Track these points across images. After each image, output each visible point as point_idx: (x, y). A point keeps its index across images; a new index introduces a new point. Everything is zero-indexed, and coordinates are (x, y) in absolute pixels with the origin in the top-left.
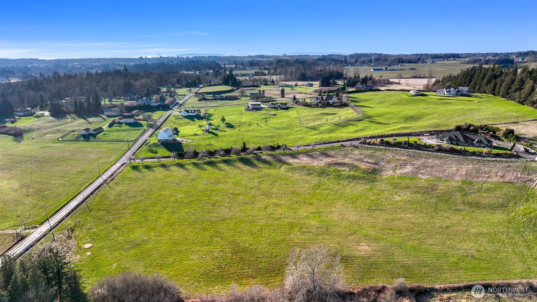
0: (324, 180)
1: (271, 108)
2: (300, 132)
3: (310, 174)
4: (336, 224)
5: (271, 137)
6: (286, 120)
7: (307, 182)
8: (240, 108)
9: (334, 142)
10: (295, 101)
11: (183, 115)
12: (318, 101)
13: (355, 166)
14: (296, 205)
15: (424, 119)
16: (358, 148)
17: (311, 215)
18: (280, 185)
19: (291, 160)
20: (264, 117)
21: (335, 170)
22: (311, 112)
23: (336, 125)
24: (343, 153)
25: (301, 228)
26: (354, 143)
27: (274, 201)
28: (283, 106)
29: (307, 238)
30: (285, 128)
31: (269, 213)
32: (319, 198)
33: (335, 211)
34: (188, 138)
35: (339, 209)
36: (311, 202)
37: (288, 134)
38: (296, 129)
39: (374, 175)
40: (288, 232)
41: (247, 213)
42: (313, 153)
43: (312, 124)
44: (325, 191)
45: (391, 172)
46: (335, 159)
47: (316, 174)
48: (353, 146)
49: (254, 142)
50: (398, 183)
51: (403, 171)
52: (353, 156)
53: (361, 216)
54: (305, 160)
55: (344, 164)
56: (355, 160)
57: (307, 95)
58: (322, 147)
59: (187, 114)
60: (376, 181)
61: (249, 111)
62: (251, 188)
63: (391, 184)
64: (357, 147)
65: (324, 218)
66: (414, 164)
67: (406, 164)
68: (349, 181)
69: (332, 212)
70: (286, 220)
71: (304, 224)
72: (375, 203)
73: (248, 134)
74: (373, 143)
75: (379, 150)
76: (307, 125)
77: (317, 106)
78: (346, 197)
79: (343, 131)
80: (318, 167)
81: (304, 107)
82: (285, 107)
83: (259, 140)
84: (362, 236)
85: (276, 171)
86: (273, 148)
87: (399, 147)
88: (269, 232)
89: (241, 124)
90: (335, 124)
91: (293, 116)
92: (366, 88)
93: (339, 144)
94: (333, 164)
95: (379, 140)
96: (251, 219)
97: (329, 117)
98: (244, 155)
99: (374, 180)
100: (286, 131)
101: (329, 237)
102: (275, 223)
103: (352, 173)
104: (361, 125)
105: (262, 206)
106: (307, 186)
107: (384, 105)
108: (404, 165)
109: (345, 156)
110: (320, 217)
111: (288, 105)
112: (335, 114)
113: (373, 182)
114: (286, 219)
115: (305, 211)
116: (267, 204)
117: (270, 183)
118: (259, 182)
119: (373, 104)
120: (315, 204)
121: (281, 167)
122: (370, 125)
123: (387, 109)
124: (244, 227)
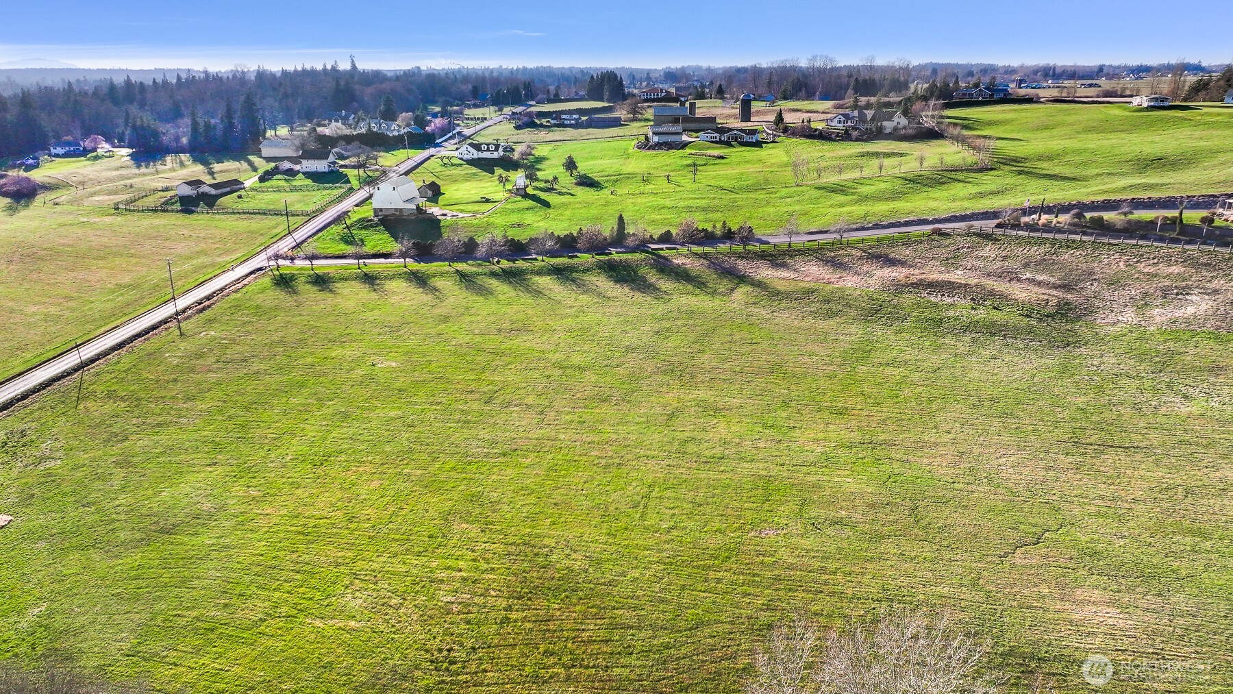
0: (883, 333)
1: (712, 142)
2: (795, 199)
3: (831, 314)
4: (949, 494)
5: (704, 210)
6: (752, 168)
7: (823, 338)
8: (624, 144)
9: (907, 224)
10: (781, 126)
11: (465, 157)
12: (849, 124)
13: (992, 293)
14: (784, 415)
15: (1206, 164)
16: (996, 240)
17: (844, 455)
18: (727, 345)
19: (765, 272)
20: (689, 162)
21: (919, 305)
22: (829, 151)
23: (910, 180)
24: (942, 253)
25: (803, 503)
26: (977, 225)
27: (703, 394)
28: (747, 138)
29: (832, 549)
30: (748, 189)
31: (681, 436)
32: (867, 391)
33: (936, 444)
34: (461, 208)
35: (951, 436)
36: (839, 405)
37: (757, 204)
38: (784, 192)
39: (1067, 321)
40: (749, 515)
41: (600, 432)
42: (841, 252)
43: (832, 179)
44: (889, 370)
45: (1129, 316)
46: (917, 271)
47: (853, 313)
48: (974, 234)
49: (653, 221)
50: (1171, 353)
51: (1179, 313)
52: (977, 263)
53: (1050, 468)
54: (813, 272)
55: (950, 287)
56: (989, 275)
57: (815, 114)
58: (867, 237)
59: (476, 154)
60: (1079, 343)
61: (648, 149)
62: (629, 350)
63: (1143, 356)
64: (988, 237)
65: (897, 467)
66: (1216, 291)
67: (1185, 291)
68: (974, 340)
69: (924, 445)
70: (744, 468)
71: (817, 486)
72: (1095, 418)
73: (639, 200)
74: (1044, 225)
75: (1069, 245)
76: (817, 181)
77: (846, 136)
78: (973, 393)
79: (931, 195)
80: (858, 292)
81: (808, 140)
82: (751, 141)
83: (669, 216)
84: (1074, 553)
85: (717, 302)
86: (707, 238)
87: (1144, 237)
88: (676, 511)
89: (619, 178)
90: (907, 180)
91: (773, 161)
92: (992, 96)
93: (928, 228)
94: (912, 284)
95: (1064, 218)
96: (611, 458)
97: (887, 162)
98: (617, 253)
99: (1071, 339)
100: (752, 195)
101: (927, 551)
102: (703, 475)
103: (981, 314)
104: (990, 181)
105: (658, 410)
106: (822, 351)
107: (1055, 132)
108: (1176, 292)
109: (950, 262)
110: (877, 461)
111: (760, 137)
112: (901, 155)
113: (1068, 345)
114: (746, 465)
115: (821, 436)
116: (675, 404)
117: (692, 337)
118: (657, 333)
119: (1019, 131)
120: (856, 412)
121: (733, 290)
122: (1021, 182)
123: (1068, 141)
124: (580, 487)
